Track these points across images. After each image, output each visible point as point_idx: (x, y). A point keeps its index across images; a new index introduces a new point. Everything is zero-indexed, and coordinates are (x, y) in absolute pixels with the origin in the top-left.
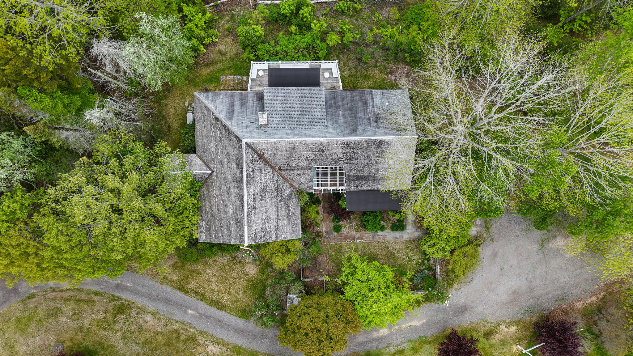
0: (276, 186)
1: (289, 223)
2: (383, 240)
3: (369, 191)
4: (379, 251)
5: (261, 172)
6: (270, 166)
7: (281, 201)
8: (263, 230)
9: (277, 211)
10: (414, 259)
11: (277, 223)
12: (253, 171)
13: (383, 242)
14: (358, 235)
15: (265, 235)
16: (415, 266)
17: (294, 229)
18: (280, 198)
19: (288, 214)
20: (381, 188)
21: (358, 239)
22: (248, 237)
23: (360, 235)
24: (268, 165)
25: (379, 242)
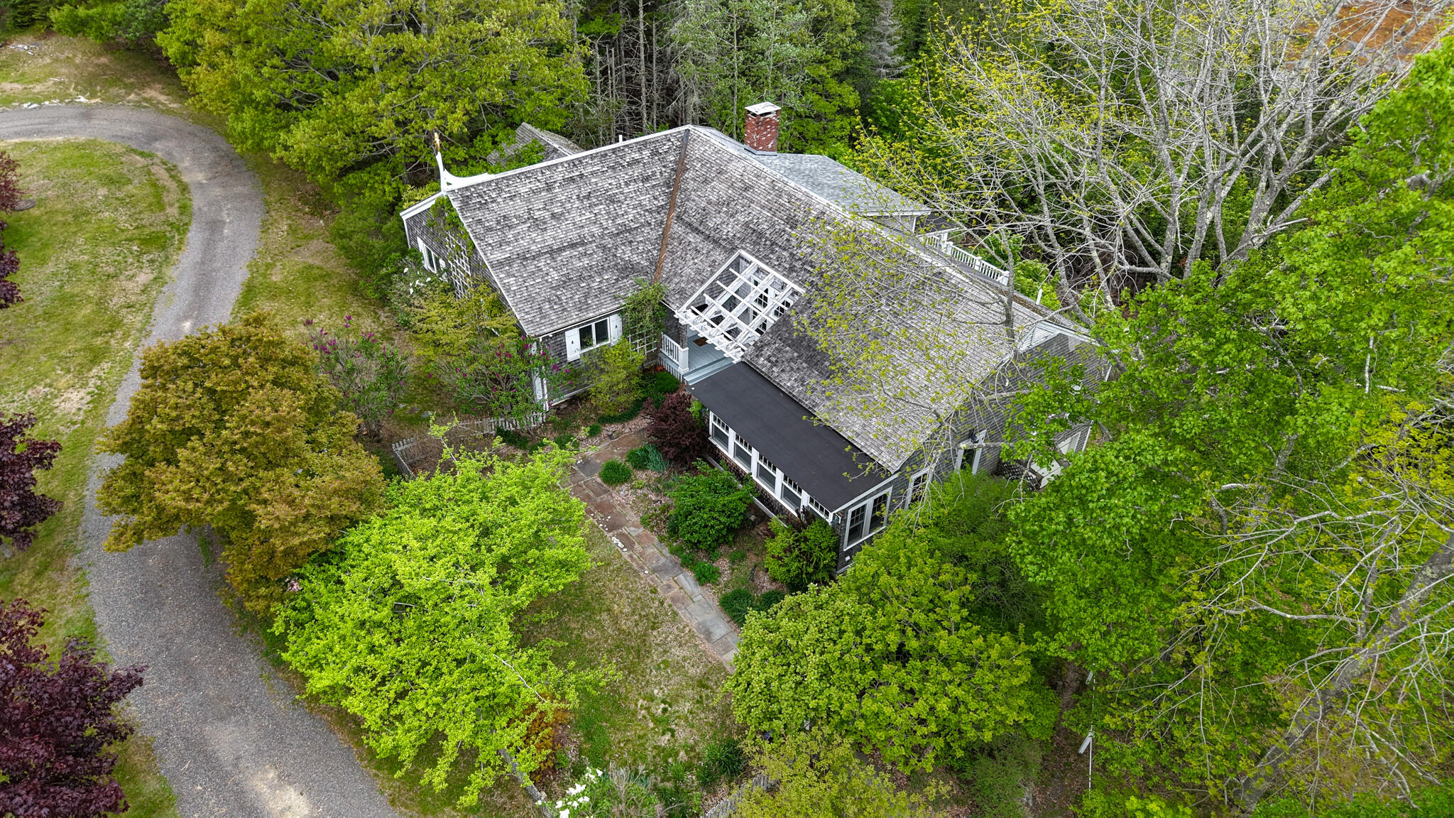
0: (633, 225)
1: (557, 288)
2: (668, 601)
3: (790, 398)
4: (622, 606)
5: (647, 179)
6: (671, 196)
7: (604, 248)
8: (505, 222)
9: (573, 246)
10: (672, 731)
11: (540, 254)
12: (637, 162)
13: (662, 603)
14: (634, 531)
15: (490, 229)
16: (650, 753)
17: (547, 306)
18: (609, 242)
19: (581, 278)
20: (822, 413)
21: (624, 538)
22: (467, 188)
23: (638, 536)
24: (671, 193)
25: (654, 591)
